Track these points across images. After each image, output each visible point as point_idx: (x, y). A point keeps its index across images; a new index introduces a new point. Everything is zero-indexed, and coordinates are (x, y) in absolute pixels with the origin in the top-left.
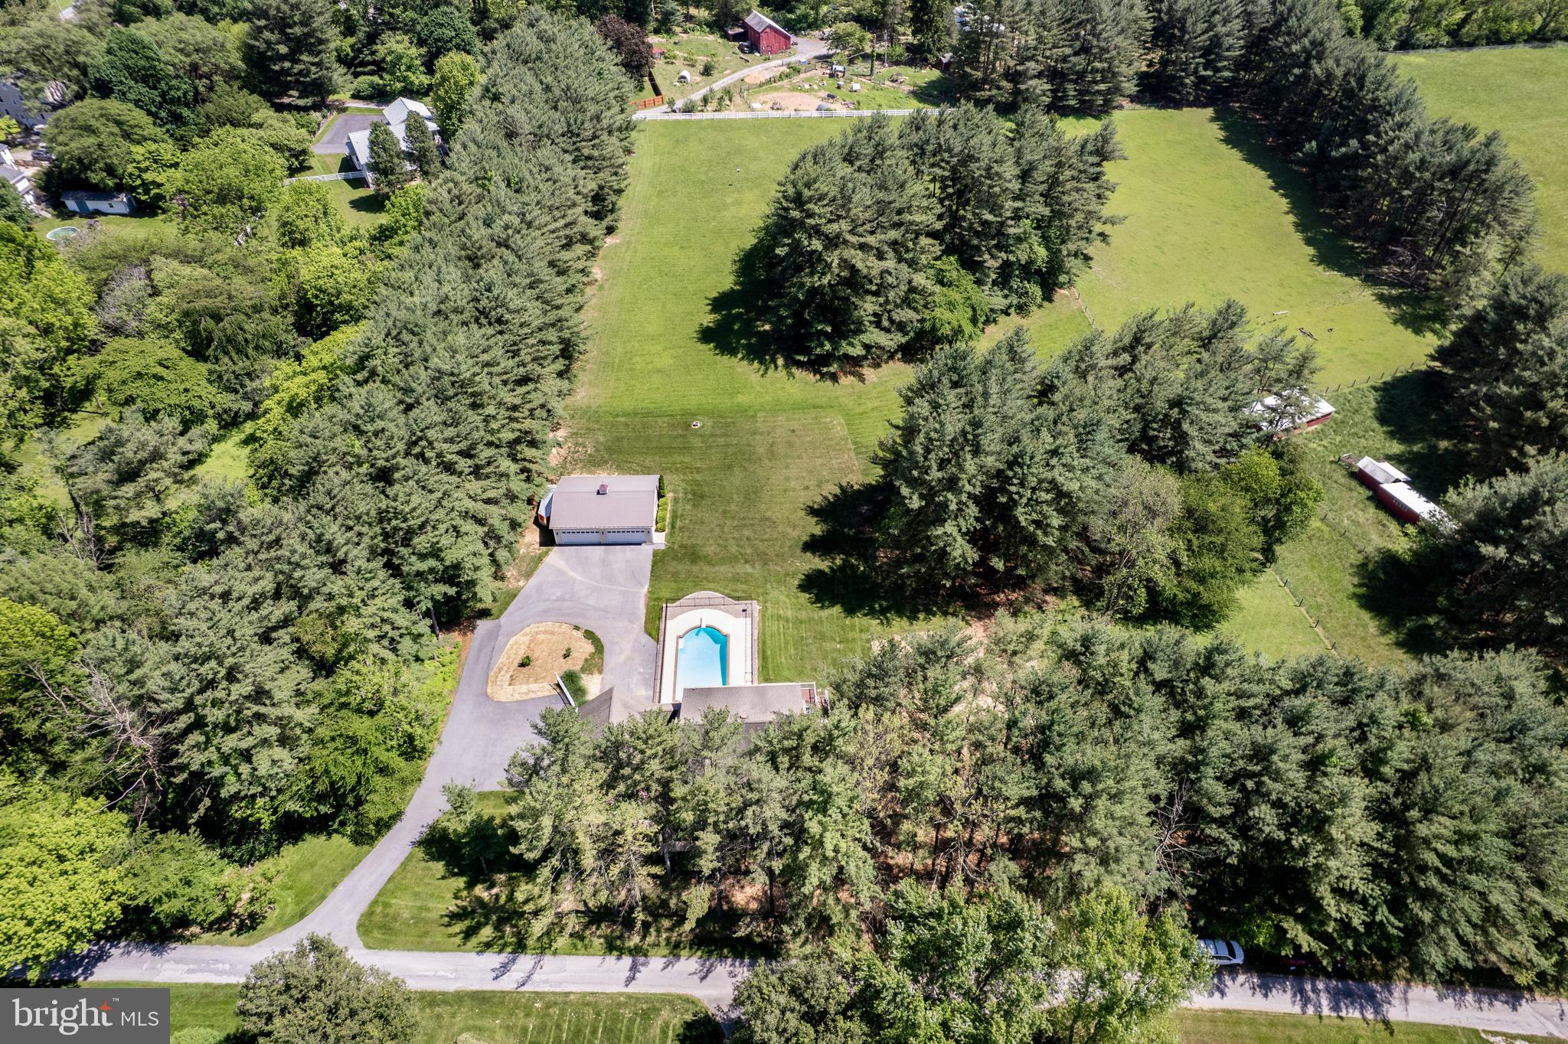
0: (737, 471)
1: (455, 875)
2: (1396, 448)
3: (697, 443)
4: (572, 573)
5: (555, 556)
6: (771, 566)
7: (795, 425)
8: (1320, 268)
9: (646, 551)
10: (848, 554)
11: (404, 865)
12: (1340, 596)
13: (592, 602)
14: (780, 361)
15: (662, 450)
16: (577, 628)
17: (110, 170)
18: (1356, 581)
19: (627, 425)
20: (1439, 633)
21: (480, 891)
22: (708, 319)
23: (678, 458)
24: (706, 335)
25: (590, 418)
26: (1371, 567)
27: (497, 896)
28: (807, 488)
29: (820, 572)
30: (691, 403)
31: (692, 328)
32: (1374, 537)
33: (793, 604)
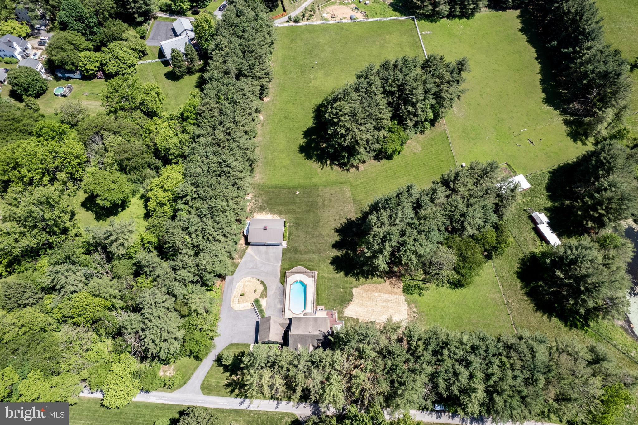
0: (311, 213)
1: (226, 371)
2: (549, 204)
3: (298, 200)
4: (256, 257)
5: (250, 250)
6: (322, 255)
7: (333, 192)
8: (545, 105)
9: (280, 248)
10: (348, 249)
11: (211, 368)
12: (512, 272)
13: (262, 269)
14: (328, 162)
15: (286, 204)
16: (258, 280)
17: (73, 64)
18: (519, 266)
19: (273, 192)
20: (541, 289)
21: (234, 377)
22: (302, 141)
23: (291, 207)
24: (302, 149)
25: (261, 189)
26: (525, 260)
27: (239, 379)
28: (335, 220)
29: (338, 257)
30: (296, 182)
31: (296, 147)
32: (530, 246)
33: (328, 270)
